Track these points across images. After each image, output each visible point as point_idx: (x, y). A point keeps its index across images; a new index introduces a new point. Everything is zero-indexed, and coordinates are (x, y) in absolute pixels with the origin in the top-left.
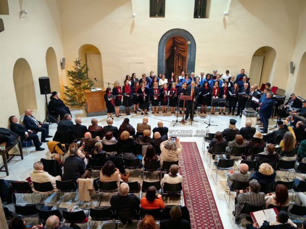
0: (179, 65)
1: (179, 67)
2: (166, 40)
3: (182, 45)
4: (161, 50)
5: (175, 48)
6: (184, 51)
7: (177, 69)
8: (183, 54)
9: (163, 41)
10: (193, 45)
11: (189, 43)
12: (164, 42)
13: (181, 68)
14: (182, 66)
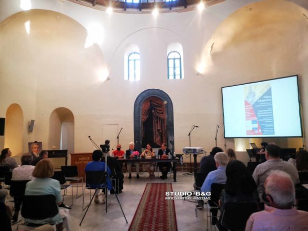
0: (159, 128)
1: (158, 130)
2: (141, 101)
3: (159, 107)
5: (153, 111)
6: (162, 113)
7: (157, 133)
8: (161, 116)
9: (138, 102)
10: (169, 105)
11: (165, 102)
13: (161, 131)
14: (162, 129)
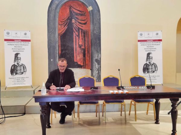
0: (80, 43)
4: (51, 18)
5: (73, 21)
6: (85, 24)
7: (78, 49)
8: (84, 27)
10: (96, 11)
11: (90, 8)
12: (56, 8)
13: (83, 47)
14: (85, 44)
